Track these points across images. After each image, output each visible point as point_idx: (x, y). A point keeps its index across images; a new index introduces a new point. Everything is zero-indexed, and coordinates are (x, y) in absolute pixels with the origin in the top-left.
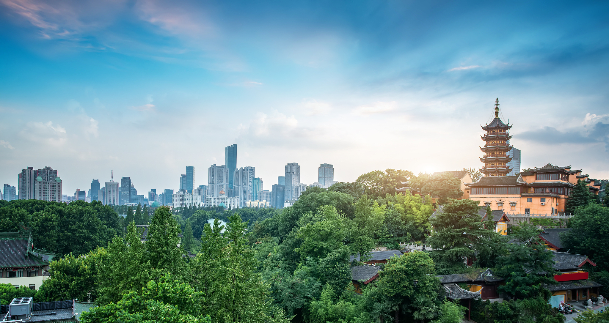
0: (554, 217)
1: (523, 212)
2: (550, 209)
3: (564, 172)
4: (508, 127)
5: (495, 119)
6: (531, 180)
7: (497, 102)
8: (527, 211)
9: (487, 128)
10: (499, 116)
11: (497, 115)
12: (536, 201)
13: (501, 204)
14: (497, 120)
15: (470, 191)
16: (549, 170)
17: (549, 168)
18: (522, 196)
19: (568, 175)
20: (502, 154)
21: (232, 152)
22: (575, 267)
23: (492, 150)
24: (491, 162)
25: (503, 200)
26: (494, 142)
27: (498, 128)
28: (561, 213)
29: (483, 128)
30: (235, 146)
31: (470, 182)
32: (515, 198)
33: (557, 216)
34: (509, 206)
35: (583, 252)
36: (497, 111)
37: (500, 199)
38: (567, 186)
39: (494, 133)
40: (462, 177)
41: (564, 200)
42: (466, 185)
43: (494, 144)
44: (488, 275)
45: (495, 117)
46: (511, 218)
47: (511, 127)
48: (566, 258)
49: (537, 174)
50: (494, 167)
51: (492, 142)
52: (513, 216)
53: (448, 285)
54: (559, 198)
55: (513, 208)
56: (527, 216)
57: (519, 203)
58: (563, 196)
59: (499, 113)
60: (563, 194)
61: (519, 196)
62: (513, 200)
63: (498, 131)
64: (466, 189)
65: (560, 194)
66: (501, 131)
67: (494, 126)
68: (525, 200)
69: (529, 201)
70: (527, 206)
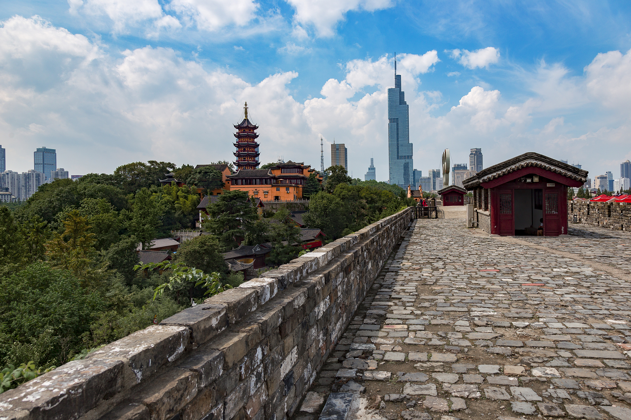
0: (296, 202)
1: (273, 199)
2: (293, 196)
3: (300, 167)
4: (255, 128)
5: (245, 119)
6: (277, 173)
7: (246, 105)
8: (277, 198)
9: (238, 127)
10: (248, 117)
11: (246, 116)
12: (283, 190)
13: (257, 192)
14: (246, 120)
15: (230, 182)
16: (290, 165)
17: (289, 164)
18: (272, 186)
19: (303, 169)
20: (252, 150)
22: (313, 238)
23: (244, 146)
24: (243, 156)
25: (258, 189)
26: (245, 140)
27: (247, 127)
28: (300, 199)
29: (235, 126)
31: (230, 174)
32: (266, 188)
33: (298, 201)
34: (263, 194)
35: (317, 227)
36: (246, 113)
37: (256, 188)
38: (303, 178)
39: (244, 131)
40: (223, 170)
41: (301, 189)
42: (228, 177)
43: (244, 142)
44: (258, 250)
45: (245, 118)
46: (265, 204)
47: (258, 127)
48: (307, 232)
49: (282, 168)
50: (245, 161)
51: (243, 139)
52: (267, 203)
53: (228, 261)
54: (298, 187)
55: (266, 196)
56: (276, 202)
57: (270, 192)
58: (301, 186)
59: (248, 115)
60: (301, 184)
61: (270, 186)
62: (266, 189)
63: (248, 130)
64: (226, 180)
65: (299, 184)
66: (250, 130)
67: (244, 126)
68: (275, 189)
69: (278, 190)
70: (276, 193)
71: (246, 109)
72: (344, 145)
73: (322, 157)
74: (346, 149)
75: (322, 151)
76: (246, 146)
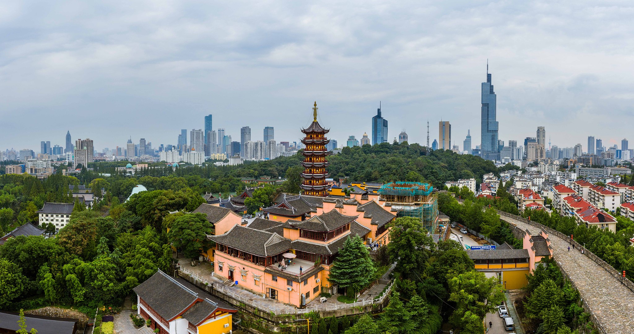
5: (313, 122)
6: (294, 236)
7: (315, 105)
8: (272, 291)
9: (306, 132)
10: (317, 120)
11: (315, 118)
12: (282, 283)
13: (244, 275)
14: (315, 124)
18: (266, 271)
20: (320, 159)
21: (209, 119)
25: (247, 269)
26: (312, 147)
27: (315, 132)
29: (301, 131)
30: (210, 116)
32: (258, 270)
36: (315, 115)
37: (244, 266)
39: (311, 138)
45: (313, 120)
47: (328, 131)
51: (310, 147)
57: (262, 278)
59: (317, 117)
61: (263, 269)
62: (256, 273)
63: (315, 135)
66: (317, 136)
67: (310, 131)
69: (274, 279)
70: (272, 284)
71: (315, 109)
72: (448, 122)
73: (428, 137)
74: (450, 125)
75: (428, 132)
76: (312, 156)
